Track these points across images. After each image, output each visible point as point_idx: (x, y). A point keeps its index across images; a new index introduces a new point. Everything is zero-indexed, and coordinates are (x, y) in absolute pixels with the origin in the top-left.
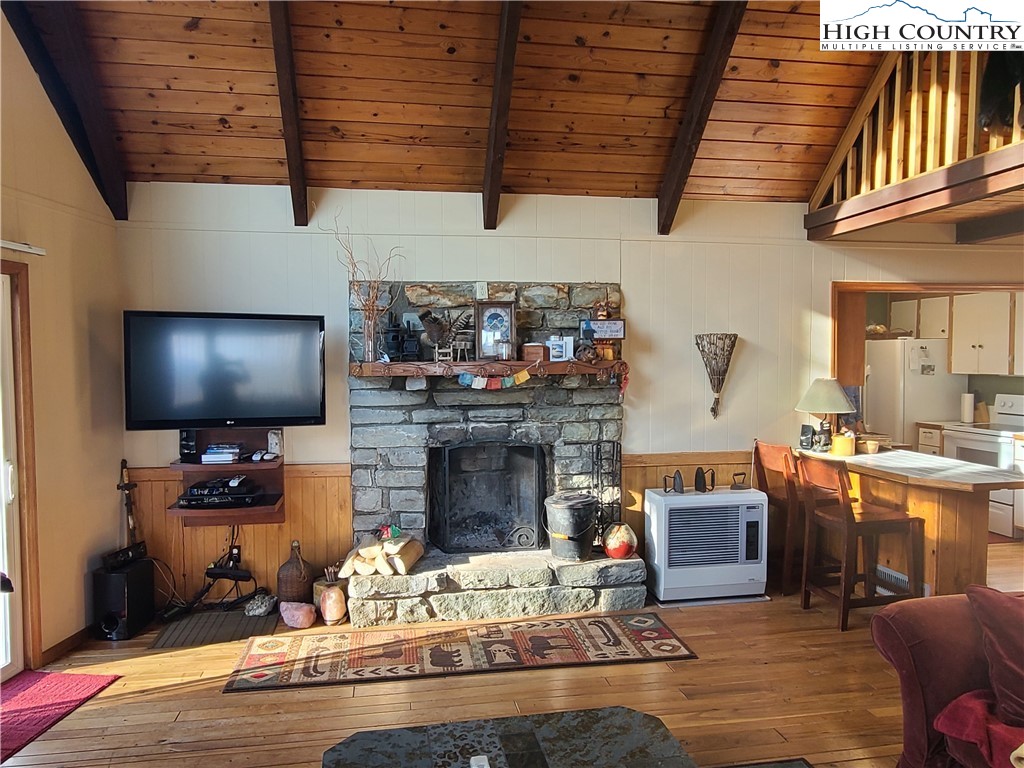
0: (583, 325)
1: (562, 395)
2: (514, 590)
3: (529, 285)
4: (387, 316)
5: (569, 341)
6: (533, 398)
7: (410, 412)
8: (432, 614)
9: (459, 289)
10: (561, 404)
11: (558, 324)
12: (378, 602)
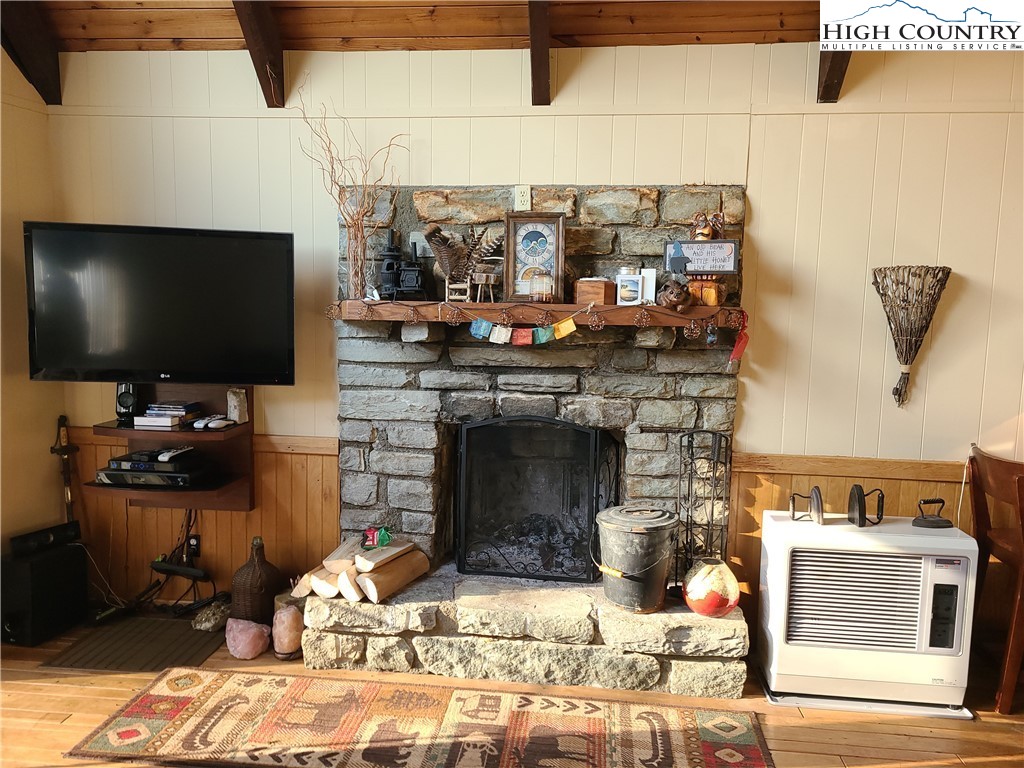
0: (671, 250)
1: (640, 359)
2: (535, 644)
3: (595, 190)
4: (386, 236)
5: (650, 275)
6: (595, 360)
7: (417, 372)
8: (414, 663)
9: (490, 196)
10: (638, 371)
11: (638, 250)
12: (340, 637)
